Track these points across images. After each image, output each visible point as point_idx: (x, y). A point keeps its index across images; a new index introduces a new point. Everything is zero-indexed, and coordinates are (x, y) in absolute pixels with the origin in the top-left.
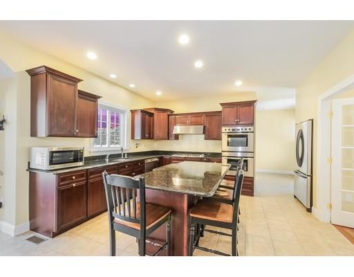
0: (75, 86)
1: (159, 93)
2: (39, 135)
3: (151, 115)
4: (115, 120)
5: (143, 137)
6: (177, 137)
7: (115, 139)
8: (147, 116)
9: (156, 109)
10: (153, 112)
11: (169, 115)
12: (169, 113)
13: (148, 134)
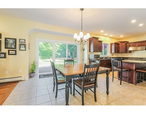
0: (98, 39)
1: (122, 36)
2: (91, 52)
3: (118, 44)
4: (105, 47)
5: (115, 52)
6: (130, 52)
7: (105, 53)
8: (117, 45)
9: (120, 42)
10: (119, 43)
11: (126, 44)
12: (126, 43)
13: (117, 51)
